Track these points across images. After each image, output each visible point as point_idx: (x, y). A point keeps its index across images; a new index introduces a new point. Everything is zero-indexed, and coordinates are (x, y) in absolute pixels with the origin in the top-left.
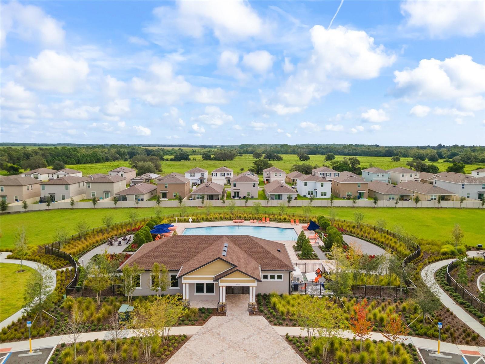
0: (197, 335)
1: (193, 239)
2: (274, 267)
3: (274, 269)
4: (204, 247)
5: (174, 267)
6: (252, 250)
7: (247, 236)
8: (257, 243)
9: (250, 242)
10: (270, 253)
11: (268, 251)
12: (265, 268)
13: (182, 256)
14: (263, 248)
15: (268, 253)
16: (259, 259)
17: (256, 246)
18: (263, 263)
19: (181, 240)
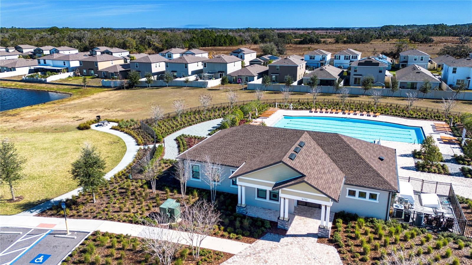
0: (238, 257)
1: (266, 131)
2: (366, 183)
3: (365, 184)
4: (276, 143)
5: (235, 163)
6: (340, 154)
7: (336, 135)
8: (348, 146)
9: (338, 143)
10: (365, 162)
11: (362, 159)
12: (352, 181)
13: (248, 150)
14: (355, 152)
15: (361, 160)
16: (347, 168)
17: (346, 149)
18: (351, 174)
19: (252, 131)
